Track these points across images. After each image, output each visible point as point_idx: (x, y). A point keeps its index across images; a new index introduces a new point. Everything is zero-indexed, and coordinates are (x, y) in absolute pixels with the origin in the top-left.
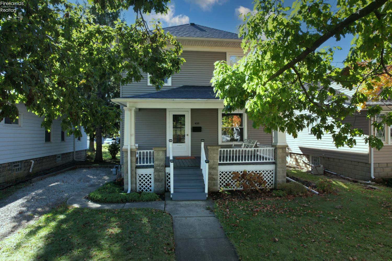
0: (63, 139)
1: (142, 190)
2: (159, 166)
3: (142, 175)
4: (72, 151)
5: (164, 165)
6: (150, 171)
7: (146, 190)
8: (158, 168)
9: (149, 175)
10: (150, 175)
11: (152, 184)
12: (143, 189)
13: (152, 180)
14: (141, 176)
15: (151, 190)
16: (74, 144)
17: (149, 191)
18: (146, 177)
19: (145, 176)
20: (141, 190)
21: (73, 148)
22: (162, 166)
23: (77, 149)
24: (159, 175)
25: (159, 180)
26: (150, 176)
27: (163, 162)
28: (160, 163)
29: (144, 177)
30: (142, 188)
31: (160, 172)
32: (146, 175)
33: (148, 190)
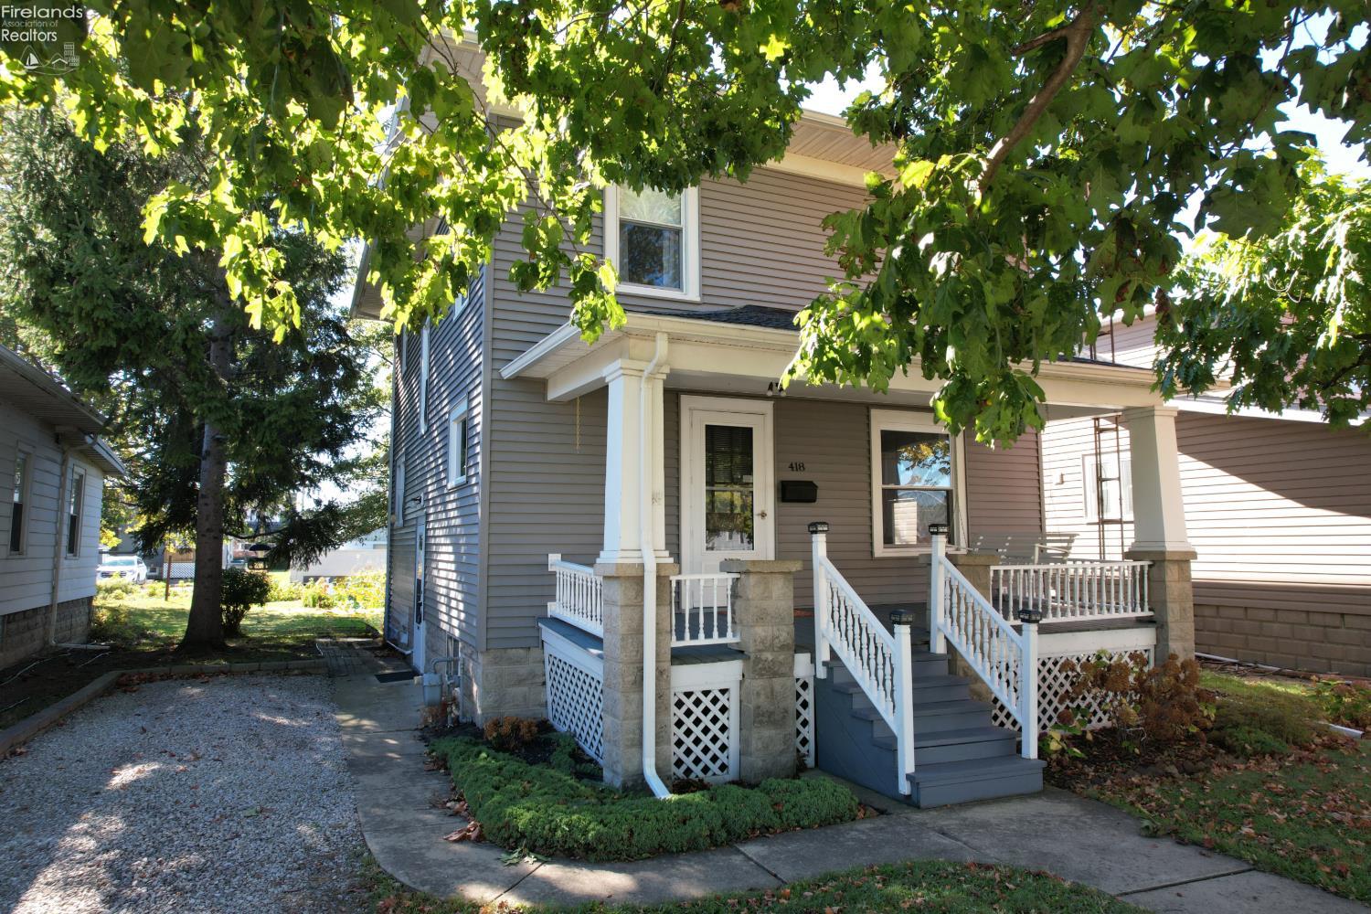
0: (16, 544)
1: (688, 771)
2: (771, 648)
3: (688, 695)
4: (44, 601)
5: (790, 641)
6: (726, 674)
7: (706, 770)
8: (769, 656)
9: (719, 695)
10: (723, 691)
11: (732, 739)
12: (693, 766)
13: (732, 720)
14: (684, 699)
15: (723, 767)
16: (56, 567)
17: (718, 772)
18: (706, 701)
19: (702, 697)
20: (684, 768)
21: (47, 588)
22: (783, 647)
23: (63, 596)
24: (772, 691)
25: (771, 714)
26: (723, 700)
27: (785, 628)
28: (777, 633)
29: (697, 702)
30: (688, 761)
31: (775, 674)
32: (706, 693)
33: (714, 767)
